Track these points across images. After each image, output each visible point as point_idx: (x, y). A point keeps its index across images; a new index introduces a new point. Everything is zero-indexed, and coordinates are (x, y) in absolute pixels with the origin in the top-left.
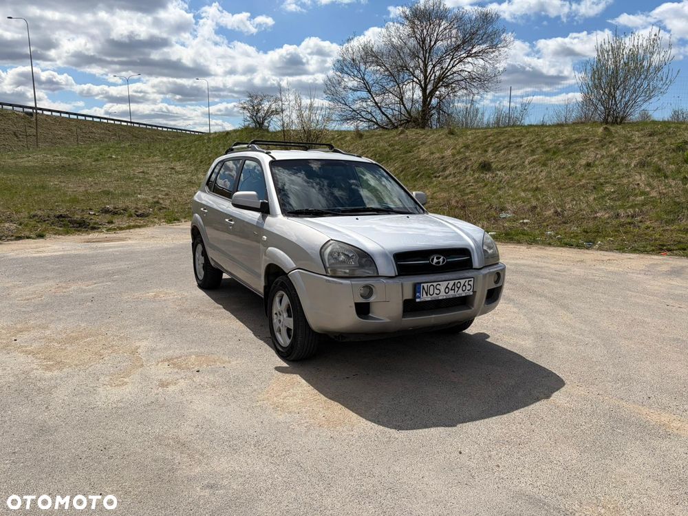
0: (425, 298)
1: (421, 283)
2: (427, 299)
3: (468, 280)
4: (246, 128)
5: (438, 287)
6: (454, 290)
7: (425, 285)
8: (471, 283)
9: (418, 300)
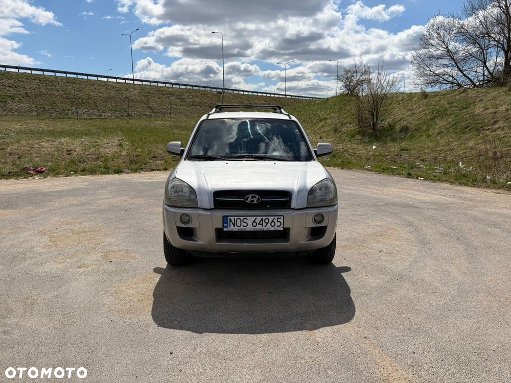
0: (232, 228)
1: (228, 216)
2: (234, 230)
3: (276, 217)
5: (245, 220)
6: (262, 224)
7: (232, 218)
8: (281, 220)
9: (225, 229)
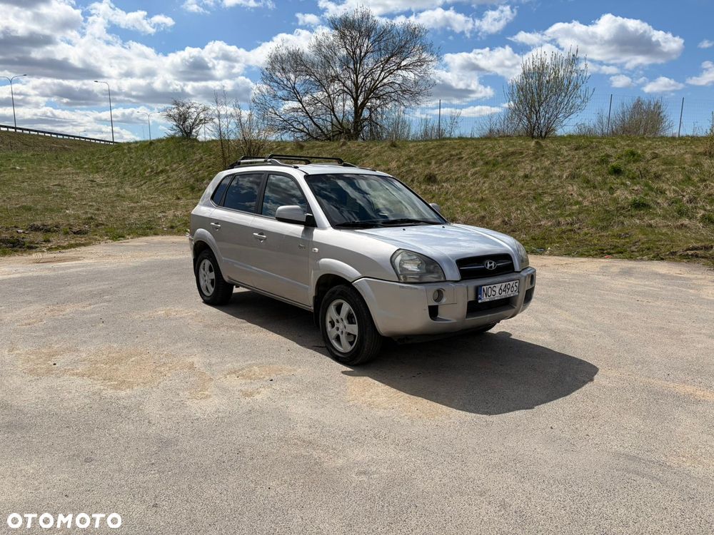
0: (485, 299)
1: (481, 286)
2: (487, 300)
3: (515, 282)
4: (172, 138)
5: (494, 289)
6: (505, 291)
7: (485, 287)
8: (517, 284)
9: (480, 301)
